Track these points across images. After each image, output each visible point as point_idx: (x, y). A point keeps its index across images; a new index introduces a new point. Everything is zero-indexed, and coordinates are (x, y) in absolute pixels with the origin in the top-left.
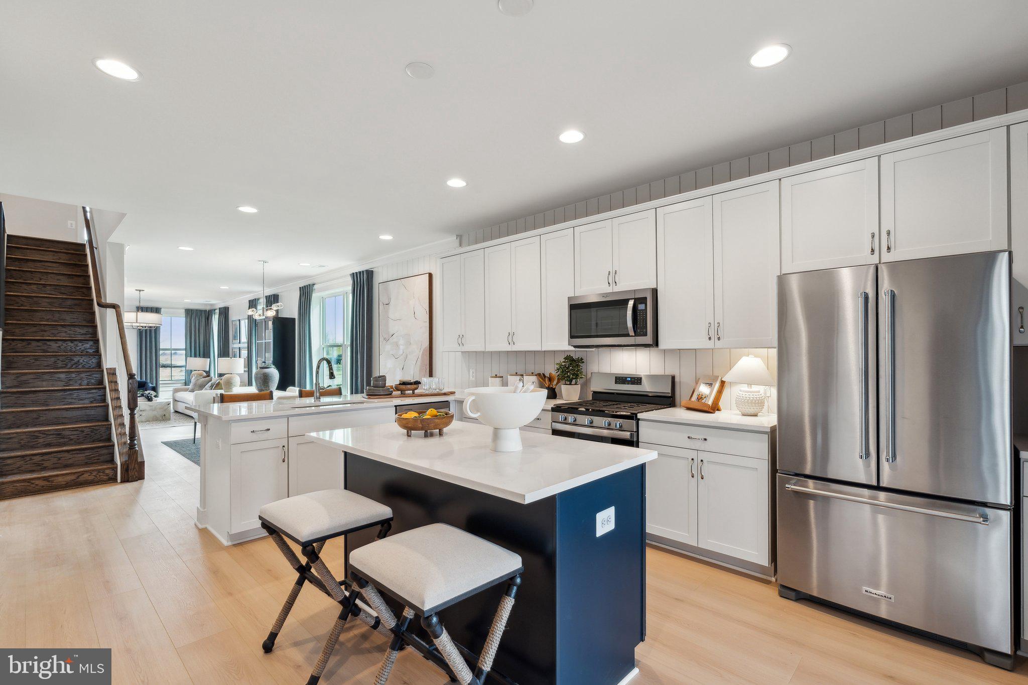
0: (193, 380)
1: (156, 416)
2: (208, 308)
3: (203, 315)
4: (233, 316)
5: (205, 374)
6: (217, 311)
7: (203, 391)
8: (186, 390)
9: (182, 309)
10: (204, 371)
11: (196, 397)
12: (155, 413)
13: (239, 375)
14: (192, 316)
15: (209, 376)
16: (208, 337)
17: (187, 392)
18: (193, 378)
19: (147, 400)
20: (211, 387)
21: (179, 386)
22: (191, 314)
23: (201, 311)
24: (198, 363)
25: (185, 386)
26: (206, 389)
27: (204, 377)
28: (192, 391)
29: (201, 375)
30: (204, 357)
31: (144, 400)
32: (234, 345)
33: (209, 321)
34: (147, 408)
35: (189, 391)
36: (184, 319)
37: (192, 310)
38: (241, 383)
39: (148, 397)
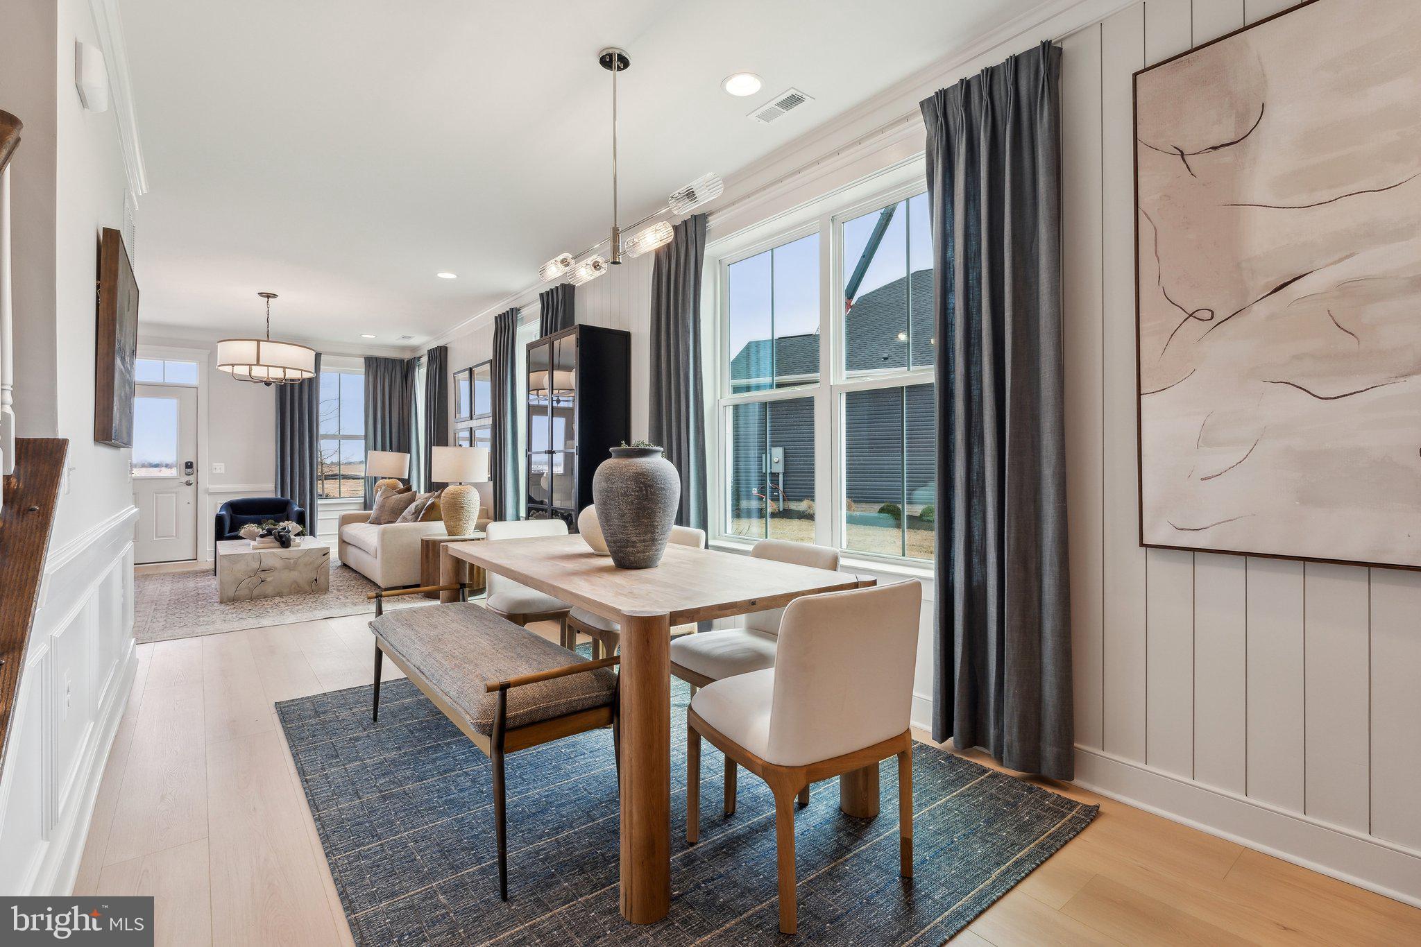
0: (378, 497)
1: (296, 582)
2: (407, 356)
3: (398, 368)
4: (456, 364)
5: (401, 486)
6: (425, 360)
7: (398, 525)
8: (363, 519)
9: (360, 356)
10: (399, 479)
11: (383, 535)
12: (294, 575)
13: (478, 486)
14: (377, 371)
15: (409, 489)
16: (406, 414)
17: (366, 525)
18: (379, 494)
19: (278, 544)
20: (416, 516)
21: (354, 510)
22: (375, 365)
23: (393, 361)
24: (388, 463)
25: (365, 509)
26: (405, 520)
27: (401, 492)
28: (377, 522)
29: (394, 487)
30: (399, 450)
31: (272, 545)
32: (459, 426)
33: (409, 382)
34: (277, 563)
35: (370, 523)
36: (362, 377)
37: (377, 359)
38: (481, 506)
39: (281, 537)
